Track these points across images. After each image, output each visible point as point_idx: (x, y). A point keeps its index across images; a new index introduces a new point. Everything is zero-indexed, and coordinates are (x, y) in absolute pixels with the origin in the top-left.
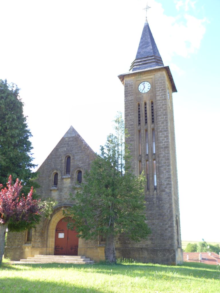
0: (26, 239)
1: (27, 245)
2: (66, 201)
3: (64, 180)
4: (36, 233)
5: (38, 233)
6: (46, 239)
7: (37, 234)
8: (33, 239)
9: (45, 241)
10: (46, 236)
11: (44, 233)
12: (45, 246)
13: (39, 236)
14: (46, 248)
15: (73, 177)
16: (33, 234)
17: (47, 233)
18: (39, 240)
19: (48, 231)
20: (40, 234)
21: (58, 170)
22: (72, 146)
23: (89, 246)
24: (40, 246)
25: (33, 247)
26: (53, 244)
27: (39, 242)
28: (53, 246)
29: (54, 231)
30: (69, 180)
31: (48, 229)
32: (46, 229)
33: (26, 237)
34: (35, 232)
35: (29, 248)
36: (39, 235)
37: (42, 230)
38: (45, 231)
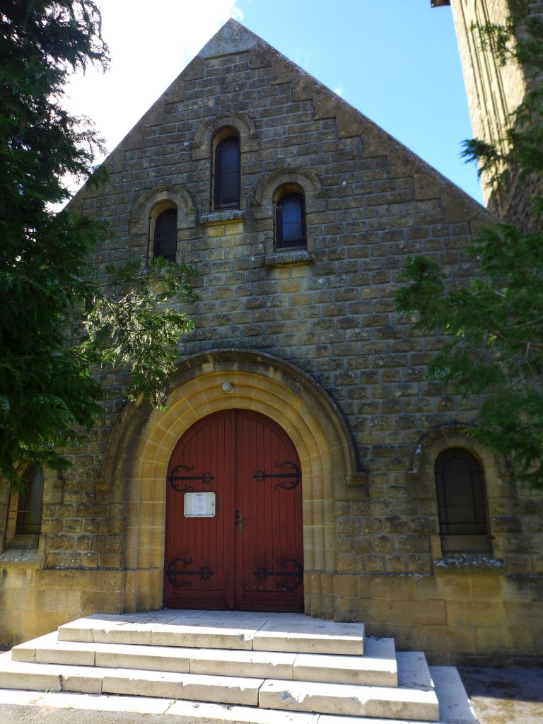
0: (12, 523)
1: (14, 557)
2: (223, 330)
3: (211, 231)
4: (63, 492)
5: (75, 493)
6: (117, 524)
7: (71, 499)
8: (46, 528)
9: (116, 535)
10: (117, 509)
11: (111, 491)
12: (117, 565)
13: (78, 510)
14: (119, 575)
15: (259, 216)
16: (47, 498)
17: (126, 495)
18: (79, 531)
19: (127, 484)
20: (85, 500)
21: (176, 192)
22: (242, 86)
23: (377, 565)
24: (86, 564)
25: (48, 568)
26: (160, 549)
27: (81, 538)
28: (159, 563)
29: (162, 481)
30: (240, 228)
31: (128, 474)
32: (118, 473)
33: (13, 515)
34: (56, 486)
35: (25, 573)
36: (82, 504)
37: (99, 477)
38: (113, 483)
